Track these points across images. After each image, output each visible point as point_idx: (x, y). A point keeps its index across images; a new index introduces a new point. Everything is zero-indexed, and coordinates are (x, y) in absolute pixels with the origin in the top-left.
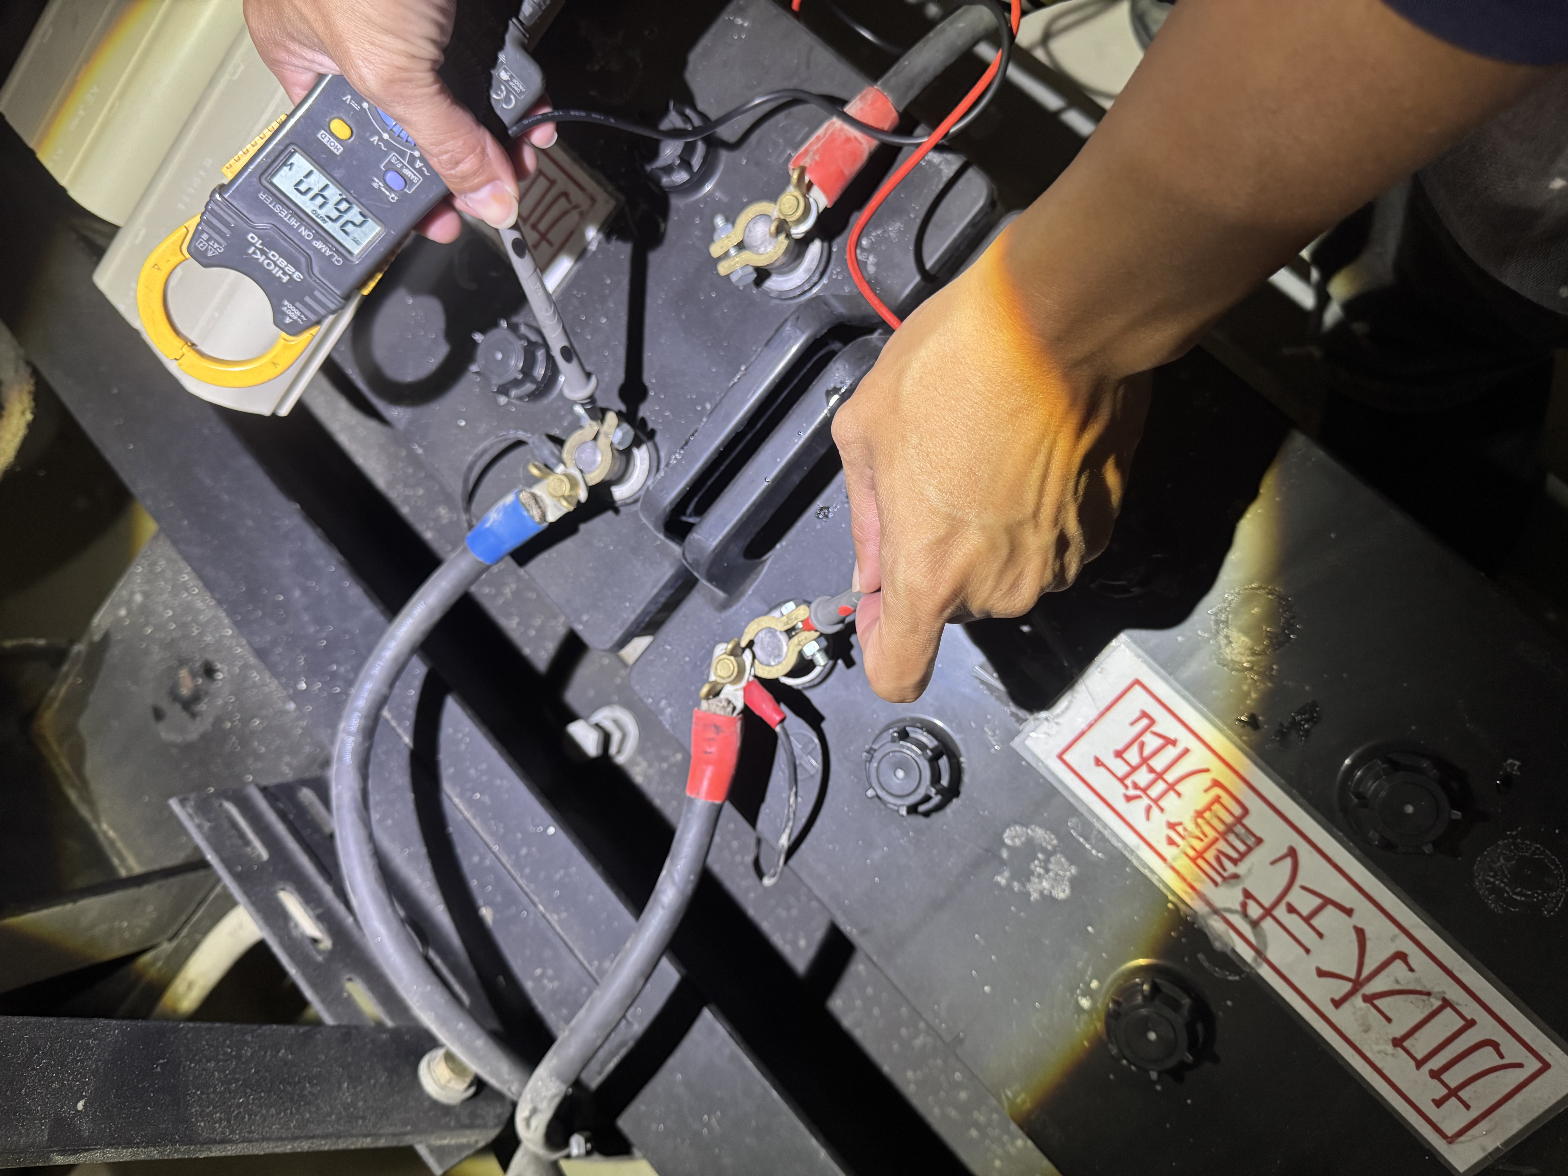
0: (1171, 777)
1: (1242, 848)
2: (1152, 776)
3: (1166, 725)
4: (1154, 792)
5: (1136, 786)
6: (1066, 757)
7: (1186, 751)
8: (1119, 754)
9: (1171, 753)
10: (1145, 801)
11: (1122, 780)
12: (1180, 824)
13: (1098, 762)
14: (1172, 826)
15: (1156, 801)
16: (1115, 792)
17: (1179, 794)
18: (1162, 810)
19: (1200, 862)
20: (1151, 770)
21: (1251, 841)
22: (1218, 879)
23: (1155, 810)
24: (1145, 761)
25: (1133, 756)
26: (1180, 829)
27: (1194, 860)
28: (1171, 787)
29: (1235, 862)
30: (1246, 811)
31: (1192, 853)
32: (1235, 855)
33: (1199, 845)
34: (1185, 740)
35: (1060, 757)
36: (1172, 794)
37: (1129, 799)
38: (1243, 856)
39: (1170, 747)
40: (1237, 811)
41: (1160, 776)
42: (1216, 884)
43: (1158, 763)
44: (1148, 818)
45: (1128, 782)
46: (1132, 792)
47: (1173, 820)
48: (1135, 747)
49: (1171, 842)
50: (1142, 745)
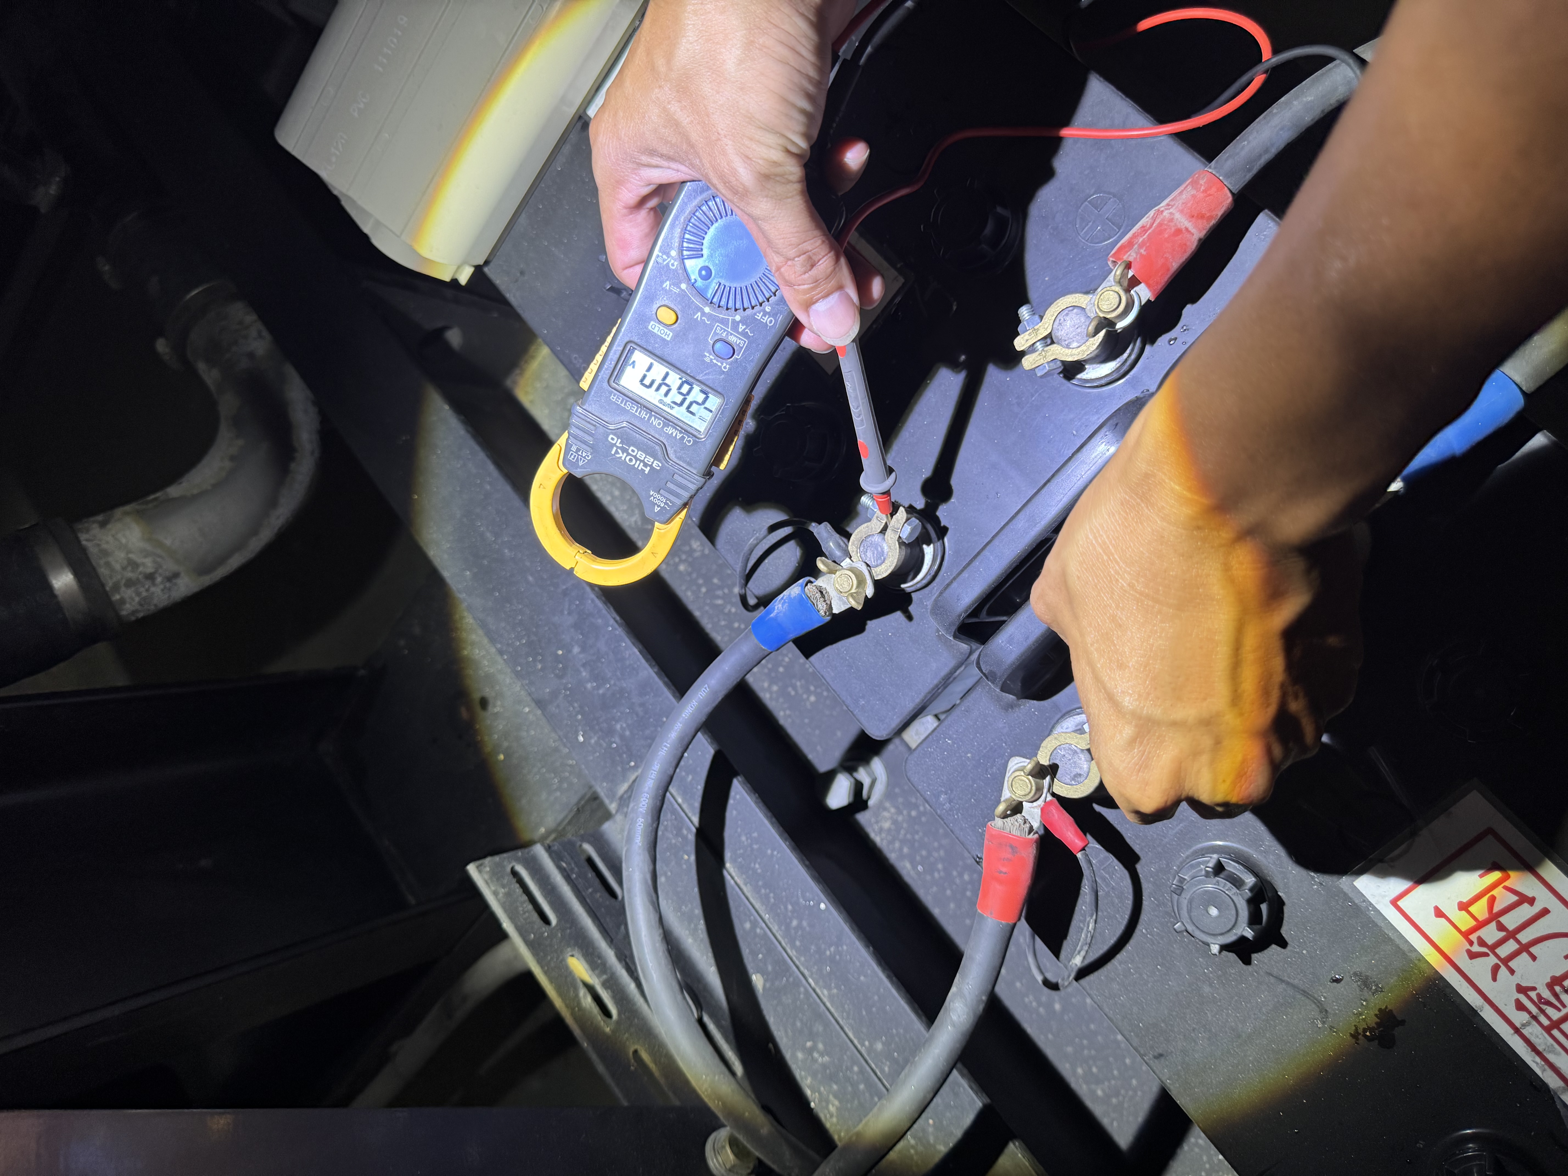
0: (1525, 937)
2: (1503, 934)
4: (1504, 951)
5: (1482, 942)
6: (1399, 903)
7: (1545, 912)
8: (1464, 907)
9: (1525, 912)
10: (1492, 960)
11: (1466, 935)
12: (1534, 989)
13: (1439, 913)
14: (1523, 990)
15: (1505, 961)
16: (1456, 947)
17: (1534, 958)
18: (1512, 972)
19: (1555, 1032)
20: (1501, 927)
23: (1503, 970)
24: (1494, 917)
25: (1480, 910)
26: (1533, 994)
27: (1548, 1030)
28: (1525, 948)
31: (1546, 1022)
33: (1555, 1015)
34: (1545, 899)
35: (1394, 902)
36: (1525, 955)
37: (1472, 955)
39: (1526, 905)
41: (1512, 935)
43: (1511, 921)
44: (1494, 979)
45: (1473, 937)
46: (1476, 948)
47: (1524, 984)
48: (1484, 901)
49: (1520, 1006)
50: (1492, 900)
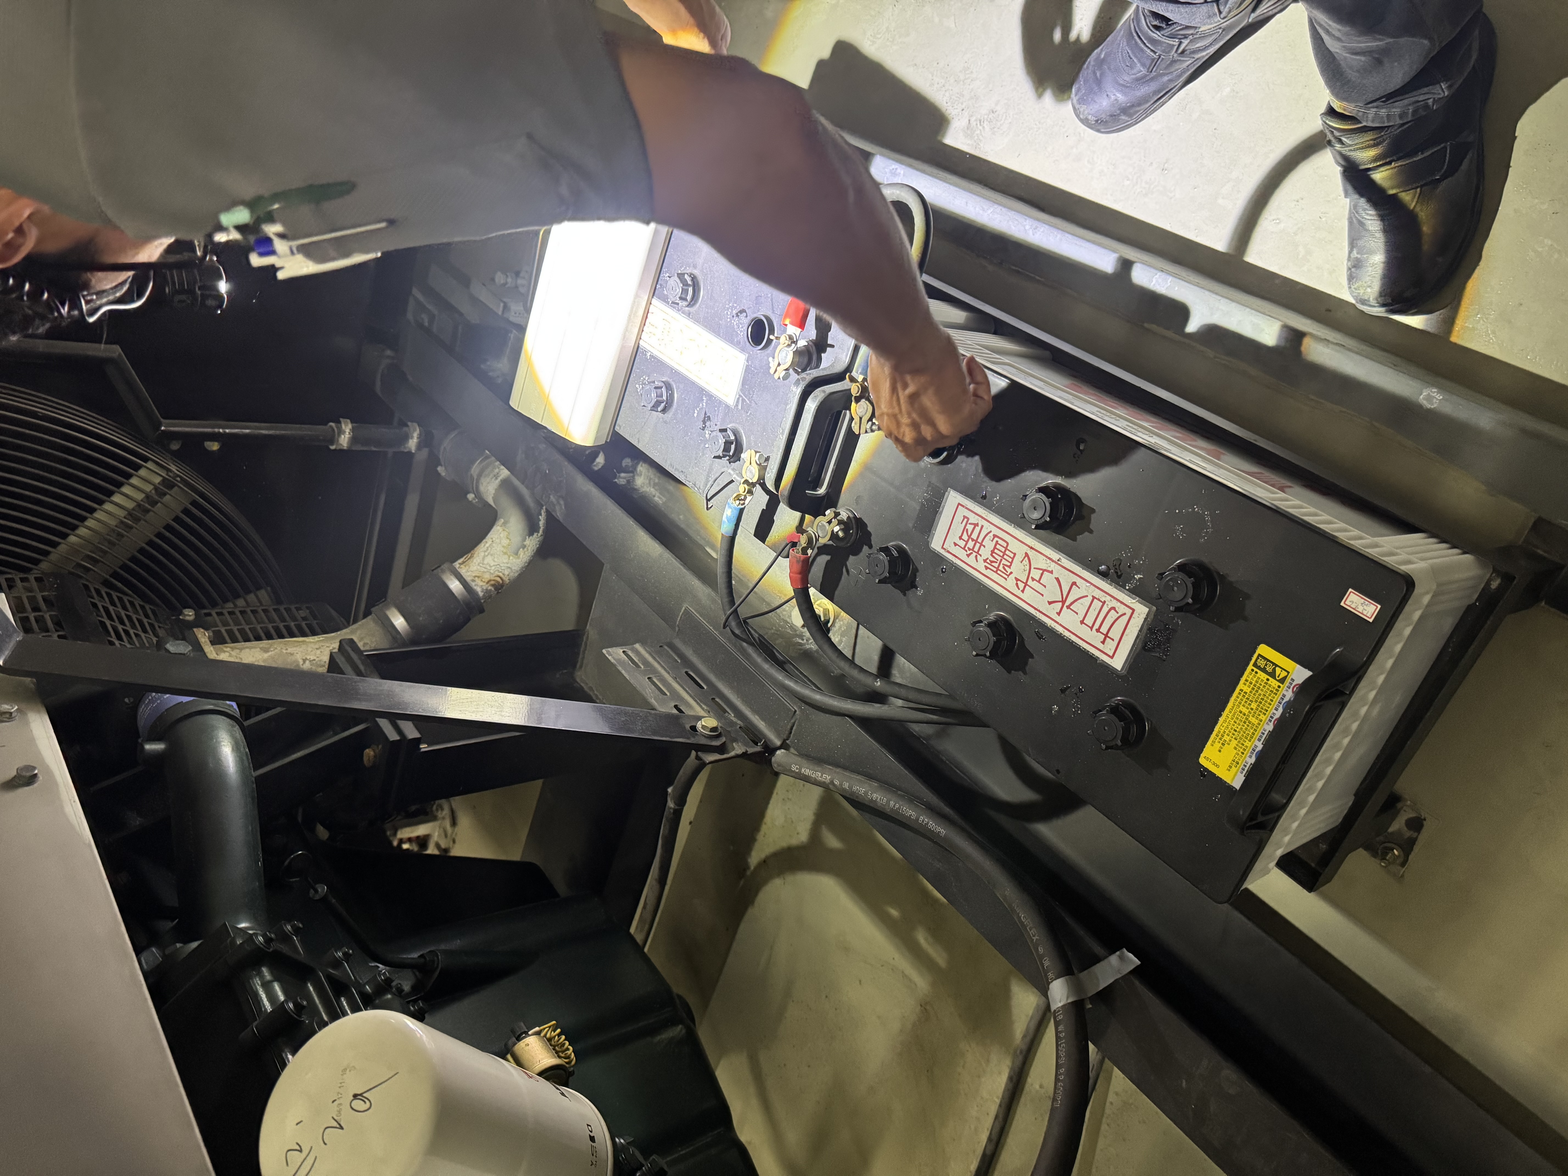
0: (980, 540)
1: (1010, 560)
2: (974, 542)
3: (973, 519)
4: (976, 549)
5: (969, 549)
6: (945, 546)
7: (982, 527)
8: (960, 538)
9: (977, 530)
10: (974, 554)
11: (964, 549)
12: (988, 559)
13: (956, 544)
14: (985, 561)
15: (978, 552)
16: (962, 554)
17: (984, 546)
18: (981, 555)
19: (999, 572)
20: (973, 540)
21: (1012, 555)
22: (1006, 577)
23: (978, 556)
24: (969, 537)
25: (965, 537)
26: (988, 561)
27: (996, 572)
28: (981, 544)
29: (1009, 567)
30: (1008, 544)
31: (995, 570)
32: (1009, 564)
33: (996, 565)
34: (982, 522)
35: (942, 547)
36: (982, 547)
37: (968, 556)
38: (1011, 563)
39: (977, 528)
40: (1005, 545)
41: (976, 541)
42: (1006, 579)
43: (974, 536)
44: (977, 562)
45: (966, 548)
46: (969, 552)
47: (985, 558)
48: (965, 532)
49: (987, 568)
50: (967, 530)
